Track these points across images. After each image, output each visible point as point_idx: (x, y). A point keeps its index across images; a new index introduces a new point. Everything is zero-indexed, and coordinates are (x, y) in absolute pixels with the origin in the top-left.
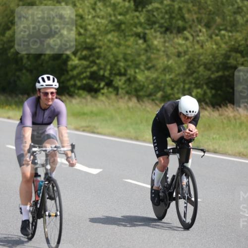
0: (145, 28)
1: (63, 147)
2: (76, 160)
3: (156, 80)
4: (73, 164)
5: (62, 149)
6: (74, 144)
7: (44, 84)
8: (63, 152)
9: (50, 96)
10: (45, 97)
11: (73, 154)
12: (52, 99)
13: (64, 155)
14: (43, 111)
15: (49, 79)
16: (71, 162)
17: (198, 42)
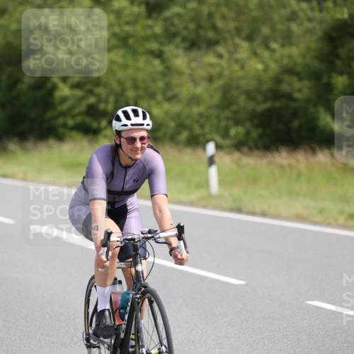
0: (161, 44)
1: (163, 231)
2: (187, 252)
3: (179, 115)
4: (183, 259)
5: (162, 235)
6: (182, 225)
7: (128, 123)
8: (163, 240)
9: (139, 144)
10: (131, 146)
11: (182, 242)
12: (143, 149)
13: (166, 245)
14: (124, 170)
15: (136, 113)
16: (179, 257)
17: (237, 61)
